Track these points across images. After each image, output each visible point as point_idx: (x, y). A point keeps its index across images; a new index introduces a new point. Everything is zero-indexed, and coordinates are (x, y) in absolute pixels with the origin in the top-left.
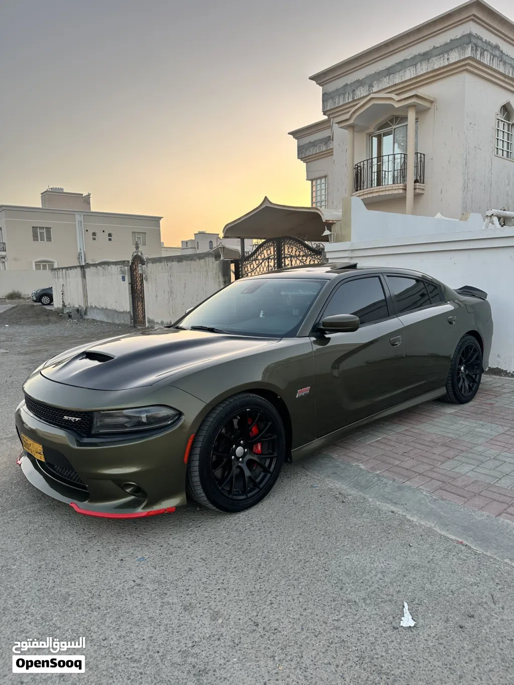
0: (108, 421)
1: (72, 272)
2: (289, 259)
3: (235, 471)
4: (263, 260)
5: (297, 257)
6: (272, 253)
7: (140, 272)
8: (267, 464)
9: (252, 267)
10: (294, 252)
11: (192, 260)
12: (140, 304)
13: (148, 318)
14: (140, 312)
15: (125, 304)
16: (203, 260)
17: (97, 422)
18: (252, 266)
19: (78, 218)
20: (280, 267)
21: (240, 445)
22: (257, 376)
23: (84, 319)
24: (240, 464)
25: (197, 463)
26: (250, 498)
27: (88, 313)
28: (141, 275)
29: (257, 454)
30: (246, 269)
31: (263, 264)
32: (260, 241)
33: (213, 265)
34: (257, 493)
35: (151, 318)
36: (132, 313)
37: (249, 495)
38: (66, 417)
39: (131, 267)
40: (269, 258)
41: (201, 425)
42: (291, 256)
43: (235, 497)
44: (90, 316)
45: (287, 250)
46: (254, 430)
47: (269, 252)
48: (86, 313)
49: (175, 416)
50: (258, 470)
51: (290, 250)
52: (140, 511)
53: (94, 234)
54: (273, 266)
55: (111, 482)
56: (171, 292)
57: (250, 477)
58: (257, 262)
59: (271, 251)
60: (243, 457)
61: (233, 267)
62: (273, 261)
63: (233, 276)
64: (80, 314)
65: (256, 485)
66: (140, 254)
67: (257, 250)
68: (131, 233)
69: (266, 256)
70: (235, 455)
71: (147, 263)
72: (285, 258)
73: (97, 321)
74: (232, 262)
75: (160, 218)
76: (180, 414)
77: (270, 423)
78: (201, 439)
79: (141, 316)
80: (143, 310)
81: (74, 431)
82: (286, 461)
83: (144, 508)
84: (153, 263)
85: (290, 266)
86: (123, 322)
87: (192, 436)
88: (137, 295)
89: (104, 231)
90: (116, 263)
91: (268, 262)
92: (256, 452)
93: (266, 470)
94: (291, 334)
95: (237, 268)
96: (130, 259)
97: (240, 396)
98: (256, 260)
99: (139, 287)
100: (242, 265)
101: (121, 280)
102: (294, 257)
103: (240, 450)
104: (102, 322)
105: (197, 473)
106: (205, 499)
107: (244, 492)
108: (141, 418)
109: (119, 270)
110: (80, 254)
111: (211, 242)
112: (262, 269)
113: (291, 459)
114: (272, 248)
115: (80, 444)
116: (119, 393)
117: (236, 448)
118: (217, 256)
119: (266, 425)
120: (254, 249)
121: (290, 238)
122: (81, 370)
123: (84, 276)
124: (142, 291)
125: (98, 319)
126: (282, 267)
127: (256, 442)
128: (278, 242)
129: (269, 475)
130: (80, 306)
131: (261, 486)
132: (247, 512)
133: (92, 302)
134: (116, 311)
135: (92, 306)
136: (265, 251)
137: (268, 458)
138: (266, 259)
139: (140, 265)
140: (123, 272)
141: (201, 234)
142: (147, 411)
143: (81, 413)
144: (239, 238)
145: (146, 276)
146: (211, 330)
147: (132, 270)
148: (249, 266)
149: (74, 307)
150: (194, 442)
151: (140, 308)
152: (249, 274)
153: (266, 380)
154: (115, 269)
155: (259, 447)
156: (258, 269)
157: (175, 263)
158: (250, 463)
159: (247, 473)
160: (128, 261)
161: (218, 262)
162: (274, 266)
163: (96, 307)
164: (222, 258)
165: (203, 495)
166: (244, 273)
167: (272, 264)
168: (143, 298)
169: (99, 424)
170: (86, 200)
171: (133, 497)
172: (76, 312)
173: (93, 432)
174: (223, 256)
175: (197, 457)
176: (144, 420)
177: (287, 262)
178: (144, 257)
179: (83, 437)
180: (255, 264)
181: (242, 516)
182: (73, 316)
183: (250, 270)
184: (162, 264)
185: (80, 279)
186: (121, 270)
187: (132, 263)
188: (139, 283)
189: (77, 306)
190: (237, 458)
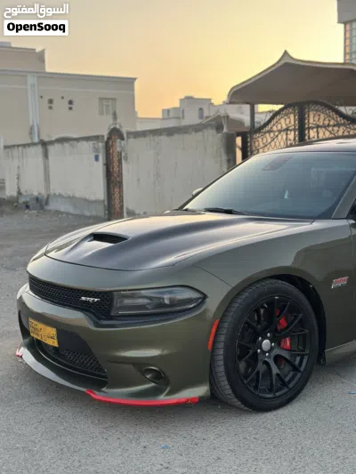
0: (127, 302)
1: (32, 150)
2: (315, 130)
3: (261, 367)
4: (280, 131)
5: (325, 127)
6: (292, 123)
7: (118, 149)
8: (297, 362)
9: (265, 141)
10: (321, 120)
11: (186, 133)
12: (117, 190)
13: (127, 209)
14: (117, 201)
15: (98, 191)
16: (200, 133)
17: (117, 303)
18: (265, 139)
19: (31, 80)
20: (302, 139)
21: (267, 338)
22: (286, 260)
23: (45, 211)
24: (266, 359)
25: (221, 352)
26: (279, 397)
27: (51, 203)
28: (120, 154)
29: (286, 350)
30: (257, 143)
31: (280, 137)
32: (277, 107)
33: (213, 139)
34: (285, 394)
35: (130, 208)
36: (106, 203)
37: (277, 394)
38: (83, 298)
39: (107, 143)
40: (287, 129)
41: (226, 311)
42: (318, 127)
43: (261, 394)
44: (52, 206)
45: (312, 119)
46: (283, 323)
47: (288, 120)
48: (47, 203)
49: (199, 298)
50: (287, 368)
51: (316, 119)
52: (163, 398)
53: (51, 101)
54: (292, 139)
55: (131, 367)
56: (158, 175)
57: (277, 374)
58: (272, 134)
59: (290, 120)
60: (269, 352)
61: (239, 141)
62: (293, 133)
63: (239, 154)
64: (40, 203)
65: (284, 384)
66: (118, 126)
67: (272, 118)
68: (98, 100)
69: (284, 127)
70: (261, 348)
71: (128, 138)
72: (309, 128)
73: (62, 213)
74: (238, 135)
75: (135, 79)
76: (205, 297)
77: (301, 315)
78: (226, 325)
79: (117, 206)
80: (121, 197)
81: (91, 312)
82: (319, 362)
83: (167, 395)
84: (135, 137)
85: (316, 139)
86: (94, 213)
87: (217, 323)
88: (113, 180)
89: (63, 98)
90: (87, 139)
91: (287, 134)
92: (285, 347)
93: (296, 369)
94: (325, 215)
95: (244, 142)
96: (105, 133)
97: (267, 282)
98: (269, 132)
99: (116, 169)
100: (252, 138)
101: (93, 159)
102: (321, 127)
103: (266, 344)
104: (68, 214)
105: (221, 363)
106: (230, 392)
107: (271, 391)
108: (163, 299)
109: (92, 146)
110: (32, 128)
111: (201, 109)
112: (277, 144)
113: (324, 360)
114: (292, 116)
115: (97, 325)
116: (139, 273)
117: (262, 341)
118: (219, 128)
119: (296, 317)
120: (268, 118)
121: (316, 103)
122: (94, 251)
123: (46, 155)
124: (120, 174)
125: (62, 209)
126: (305, 140)
127: (285, 337)
128: (300, 108)
129: (299, 375)
130: (40, 194)
131: (291, 385)
132: (275, 413)
133: (56, 188)
134: (86, 200)
135: (55, 194)
136: (282, 121)
137: (298, 355)
138: (284, 130)
139: (119, 140)
140: (96, 150)
141: (189, 100)
142: (170, 292)
143: (100, 293)
144: (247, 103)
145: (126, 154)
146: (229, 212)
147: (108, 148)
148: (260, 140)
149: (32, 194)
150: (218, 328)
151: (117, 195)
152: (261, 150)
153: (297, 266)
154: (86, 146)
155: (288, 343)
156: (273, 144)
157: (164, 138)
158: (278, 359)
159: (275, 370)
160: (103, 136)
161: (220, 135)
162: (295, 139)
163: (60, 195)
164: (225, 130)
165: (228, 387)
166: (254, 148)
167: (291, 136)
168: (120, 183)
169: (118, 305)
170: (41, 57)
171: (153, 384)
172: (35, 202)
173: (112, 314)
174: (227, 128)
175: (221, 345)
176: (167, 302)
177: (313, 133)
178: (124, 131)
179: (101, 319)
180: (268, 137)
181: (269, 416)
182: (31, 206)
183: (261, 145)
184: (148, 138)
185: (40, 159)
186: (94, 147)
187: (108, 138)
188: (116, 164)
189: (36, 194)
190: (264, 352)
